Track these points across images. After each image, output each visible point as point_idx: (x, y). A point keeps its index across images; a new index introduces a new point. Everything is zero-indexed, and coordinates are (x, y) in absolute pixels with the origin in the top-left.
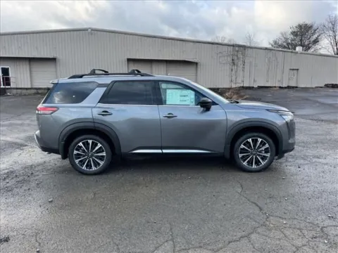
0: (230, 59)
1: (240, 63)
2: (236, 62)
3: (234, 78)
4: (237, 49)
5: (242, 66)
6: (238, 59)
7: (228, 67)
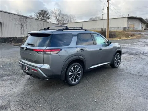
0: (19, 23)
1: (25, 25)
2: (23, 24)
3: (23, 32)
4: (23, 18)
5: (26, 26)
6: (24, 22)
7: (19, 26)
